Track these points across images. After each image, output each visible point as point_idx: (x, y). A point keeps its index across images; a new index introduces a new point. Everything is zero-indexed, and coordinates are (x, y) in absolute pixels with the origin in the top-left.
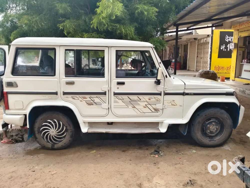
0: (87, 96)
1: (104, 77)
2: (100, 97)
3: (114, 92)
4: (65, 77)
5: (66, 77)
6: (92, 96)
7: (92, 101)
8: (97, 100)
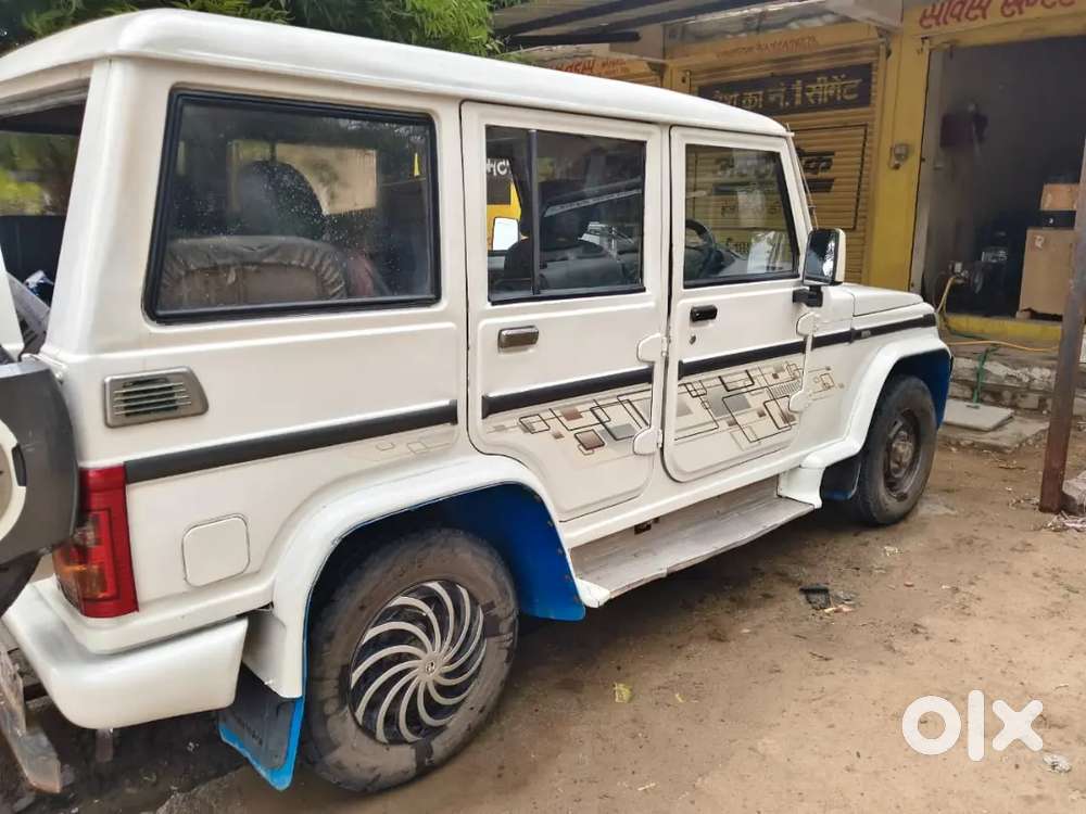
0: (582, 403)
1: (644, 290)
2: (631, 397)
3: (680, 363)
4: (488, 306)
5: (494, 303)
6: (603, 397)
7: (601, 427)
8: (618, 416)
